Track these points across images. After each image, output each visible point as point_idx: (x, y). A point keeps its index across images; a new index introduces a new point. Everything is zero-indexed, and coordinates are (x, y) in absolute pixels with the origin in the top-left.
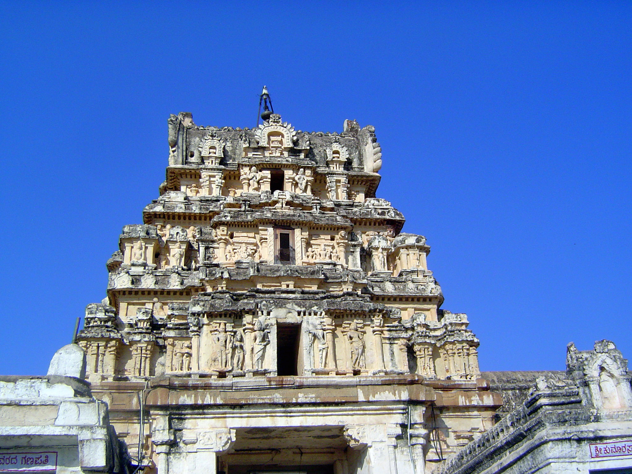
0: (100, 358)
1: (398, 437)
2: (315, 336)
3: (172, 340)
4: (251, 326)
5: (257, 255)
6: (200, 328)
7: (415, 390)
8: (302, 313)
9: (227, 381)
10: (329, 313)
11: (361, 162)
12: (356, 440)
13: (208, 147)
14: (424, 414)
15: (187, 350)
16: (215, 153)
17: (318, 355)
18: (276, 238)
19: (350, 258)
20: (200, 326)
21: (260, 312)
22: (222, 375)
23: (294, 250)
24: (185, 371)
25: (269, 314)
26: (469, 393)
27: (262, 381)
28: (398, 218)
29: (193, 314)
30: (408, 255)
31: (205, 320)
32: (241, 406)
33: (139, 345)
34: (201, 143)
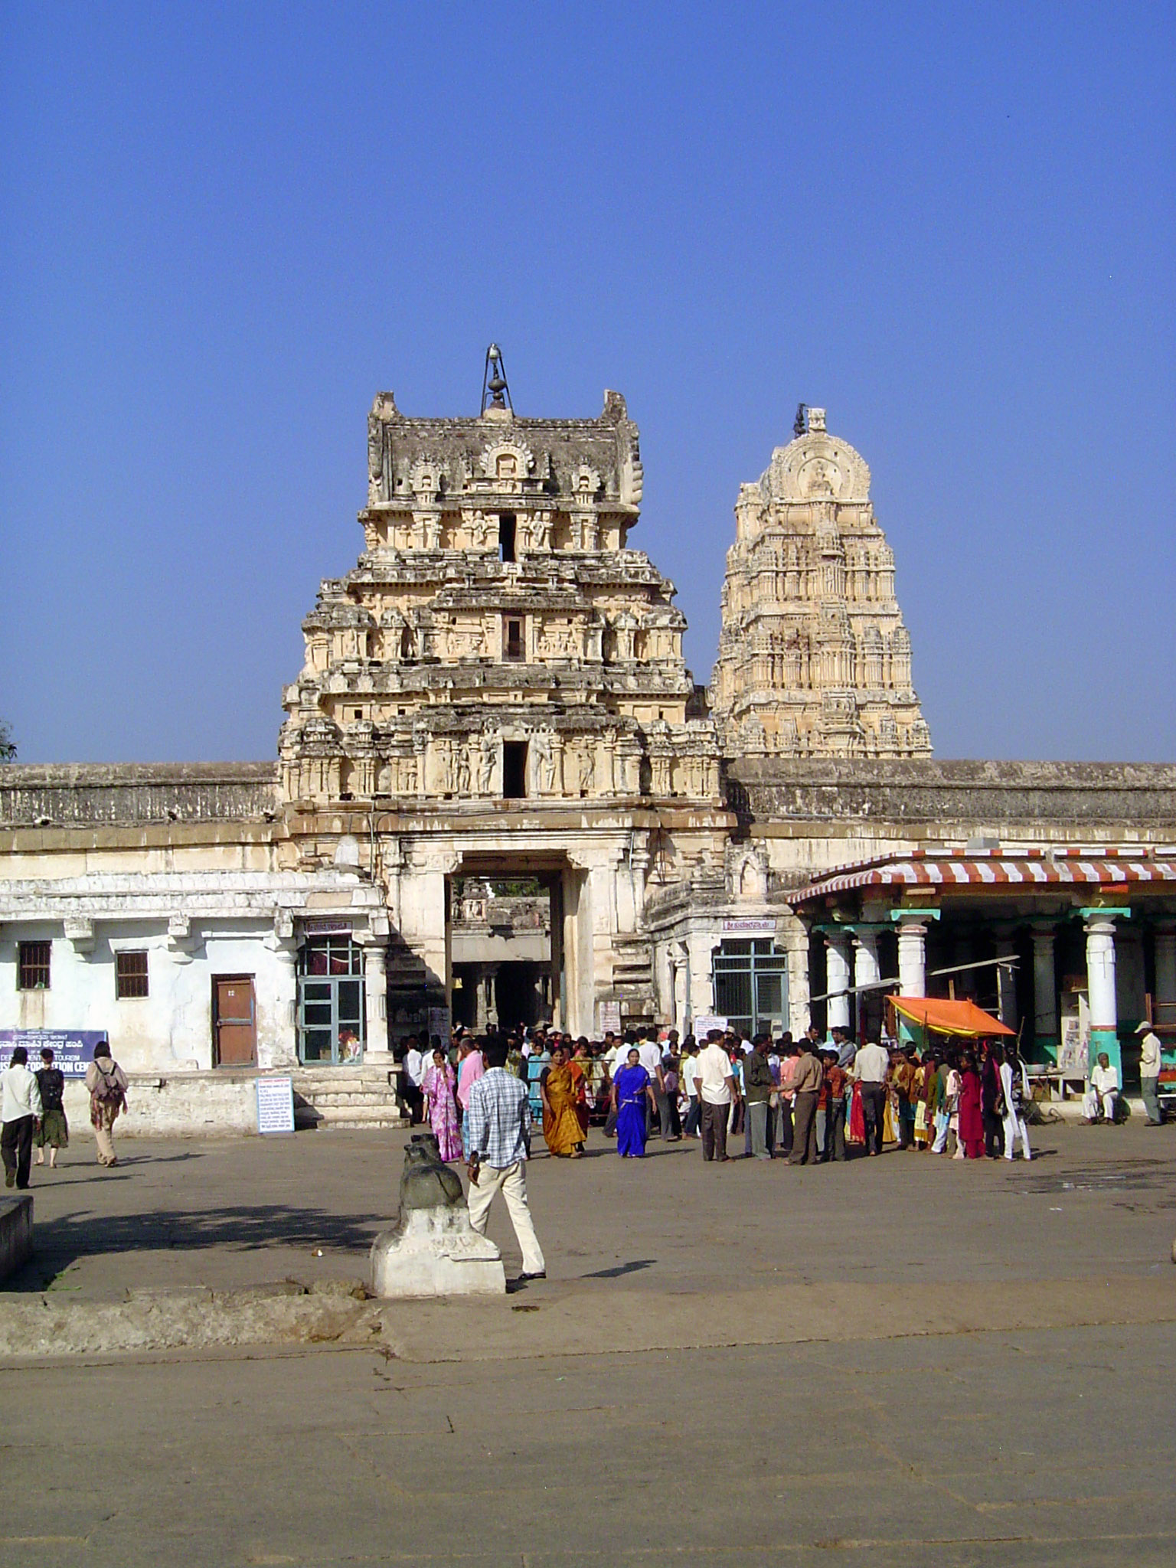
0: (325, 776)
1: (620, 861)
2: (542, 756)
3: (396, 759)
4: (477, 746)
5: (482, 646)
6: (425, 746)
7: (639, 816)
8: (530, 731)
9: (455, 803)
10: (558, 731)
11: (617, 488)
12: (577, 864)
13: (420, 477)
14: (647, 840)
15: (413, 770)
16: (429, 485)
17: (545, 775)
18: (504, 627)
19: (590, 642)
20: (424, 744)
21: (486, 731)
22: (448, 796)
23: (524, 643)
24: (411, 792)
25: (495, 732)
26: (701, 813)
27: (487, 804)
28: (654, 582)
29: (418, 732)
30: (659, 636)
31: (430, 737)
32: (468, 831)
33: (363, 761)
34: (411, 471)
